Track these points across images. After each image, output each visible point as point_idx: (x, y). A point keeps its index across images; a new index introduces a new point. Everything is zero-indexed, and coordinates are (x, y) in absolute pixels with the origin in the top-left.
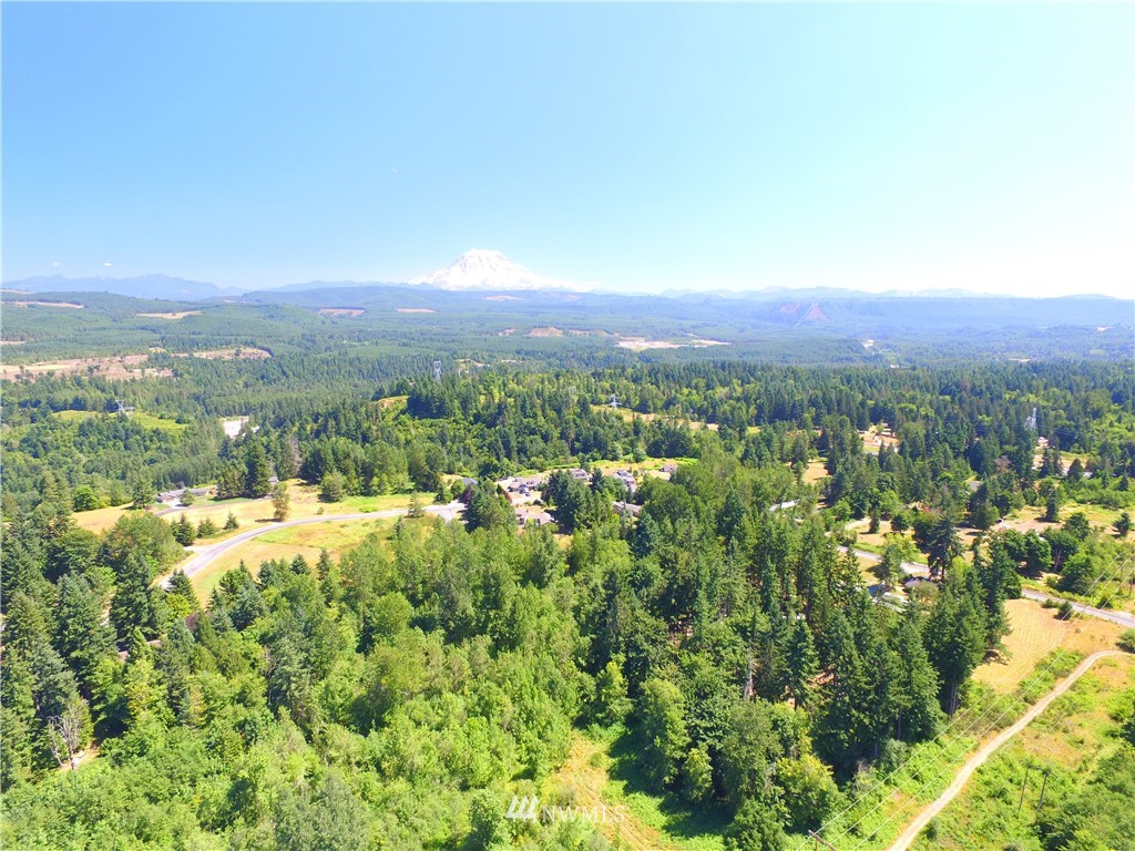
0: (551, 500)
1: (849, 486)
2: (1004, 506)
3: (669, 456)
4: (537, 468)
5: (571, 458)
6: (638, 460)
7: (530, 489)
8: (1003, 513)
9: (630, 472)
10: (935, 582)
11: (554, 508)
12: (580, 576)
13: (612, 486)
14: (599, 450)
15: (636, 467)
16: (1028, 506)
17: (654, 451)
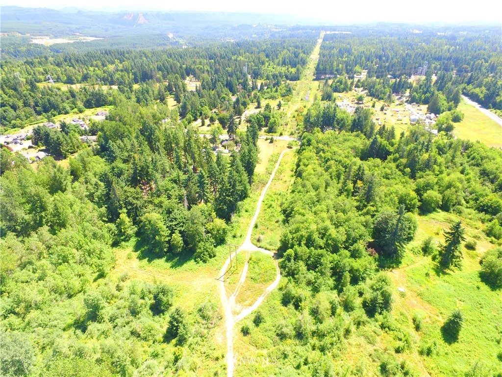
0: (40, 144)
1: (189, 107)
2: (245, 104)
3: (98, 107)
4: (19, 127)
5: (39, 117)
6: (81, 111)
7: (21, 140)
8: (245, 108)
9: (80, 119)
10: (231, 140)
11: (44, 148)
12: (82, 179)
13: (74, 128)
14: (55, 109)
15: (82, 115)
16: (251, 104)
17: (89, 105)
